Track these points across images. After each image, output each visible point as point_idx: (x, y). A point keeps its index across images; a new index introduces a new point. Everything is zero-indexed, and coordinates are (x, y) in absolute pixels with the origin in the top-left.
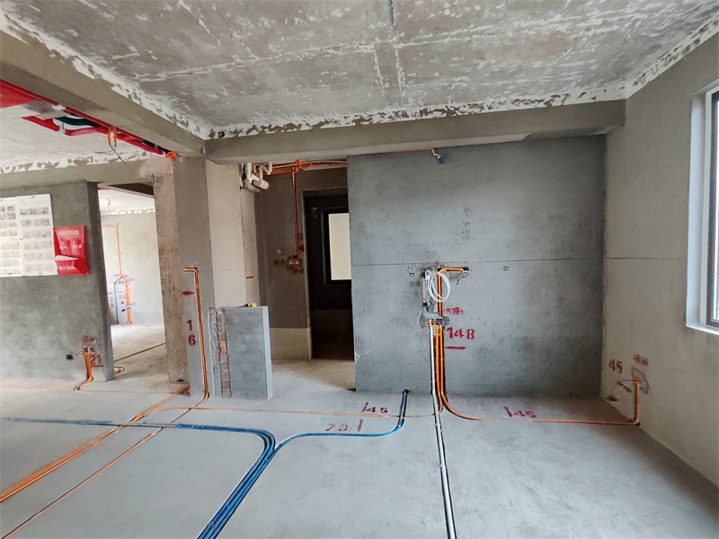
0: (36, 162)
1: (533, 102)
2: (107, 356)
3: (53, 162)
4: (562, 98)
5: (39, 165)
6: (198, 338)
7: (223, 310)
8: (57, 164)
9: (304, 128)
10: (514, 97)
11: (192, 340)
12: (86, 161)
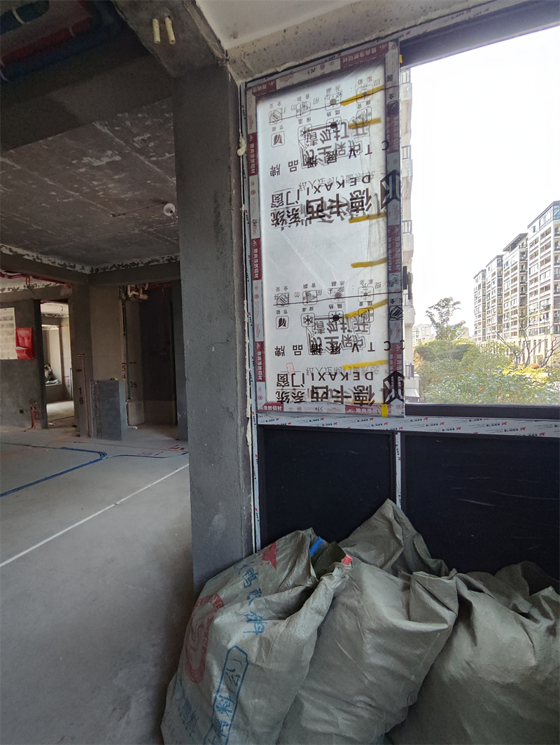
0: (7, 288)
2: (43, 413)
3: (16, 287)
5: (9, 289)
6: (85, 400)
7: (98, 382)
8: (18, 289)
9: (141, 265)
11: (81, 401)
12: (33, 286)
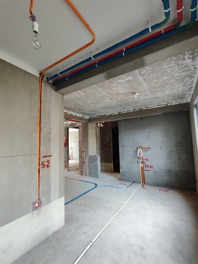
1: (162, 105)
2: (68, 166)
4: (170, 103)
6: (85, 162)
7: (90, 156)
10: (157, 104)
11: (84, 162)
